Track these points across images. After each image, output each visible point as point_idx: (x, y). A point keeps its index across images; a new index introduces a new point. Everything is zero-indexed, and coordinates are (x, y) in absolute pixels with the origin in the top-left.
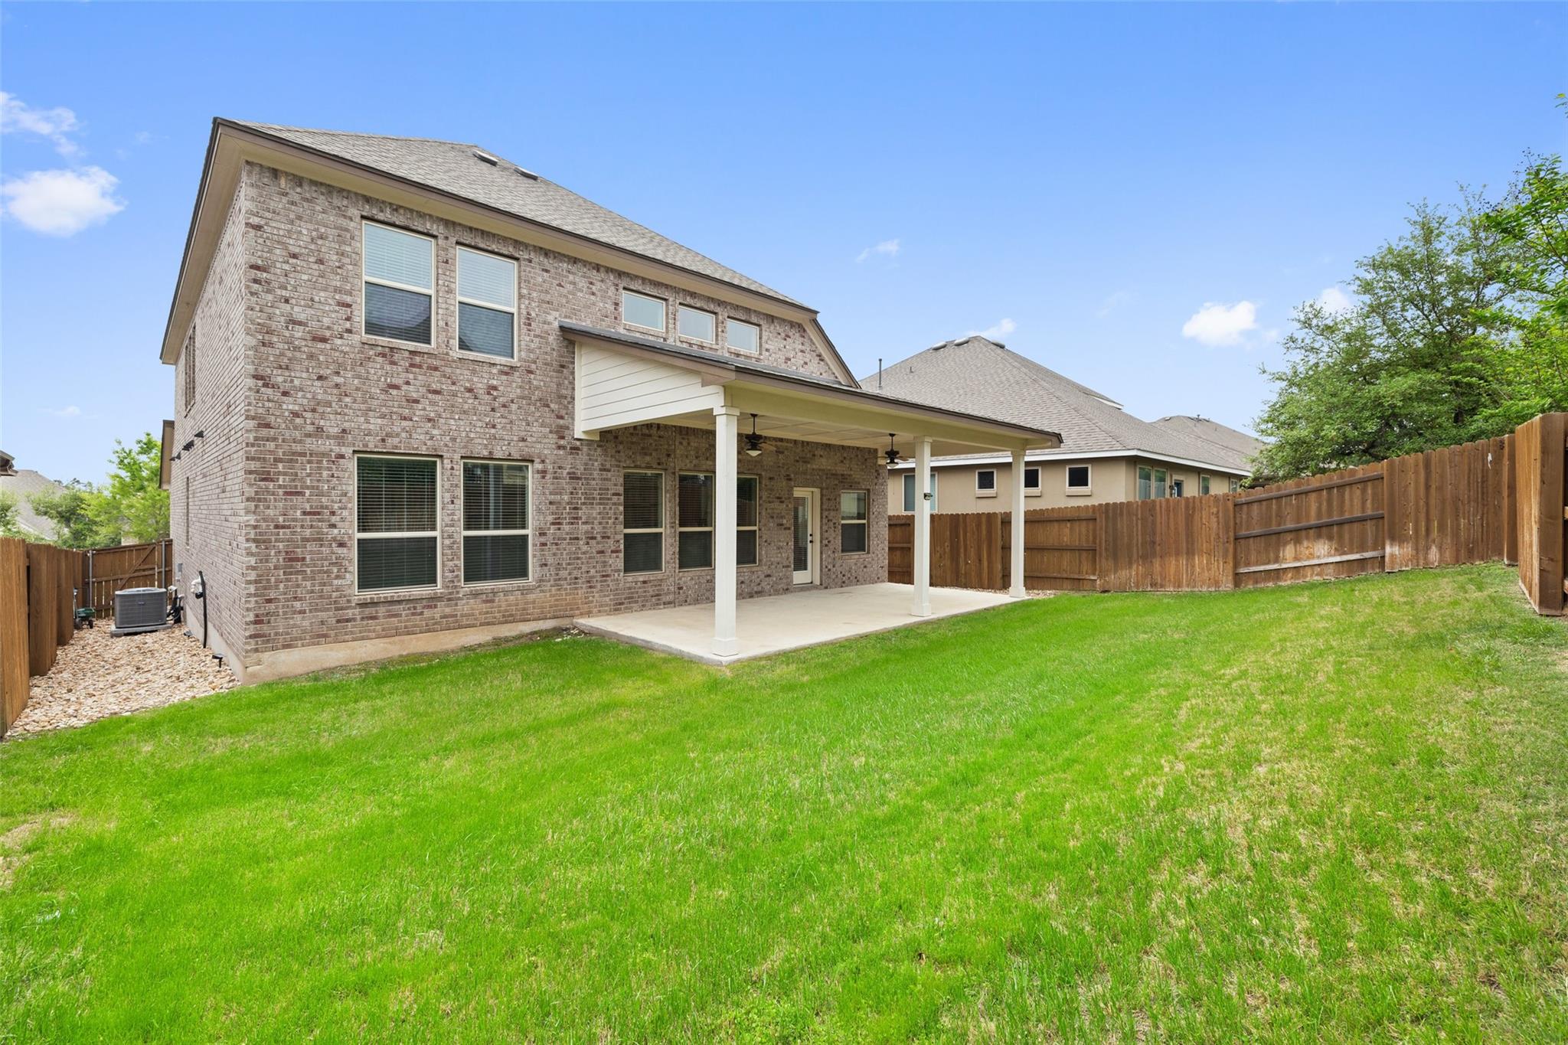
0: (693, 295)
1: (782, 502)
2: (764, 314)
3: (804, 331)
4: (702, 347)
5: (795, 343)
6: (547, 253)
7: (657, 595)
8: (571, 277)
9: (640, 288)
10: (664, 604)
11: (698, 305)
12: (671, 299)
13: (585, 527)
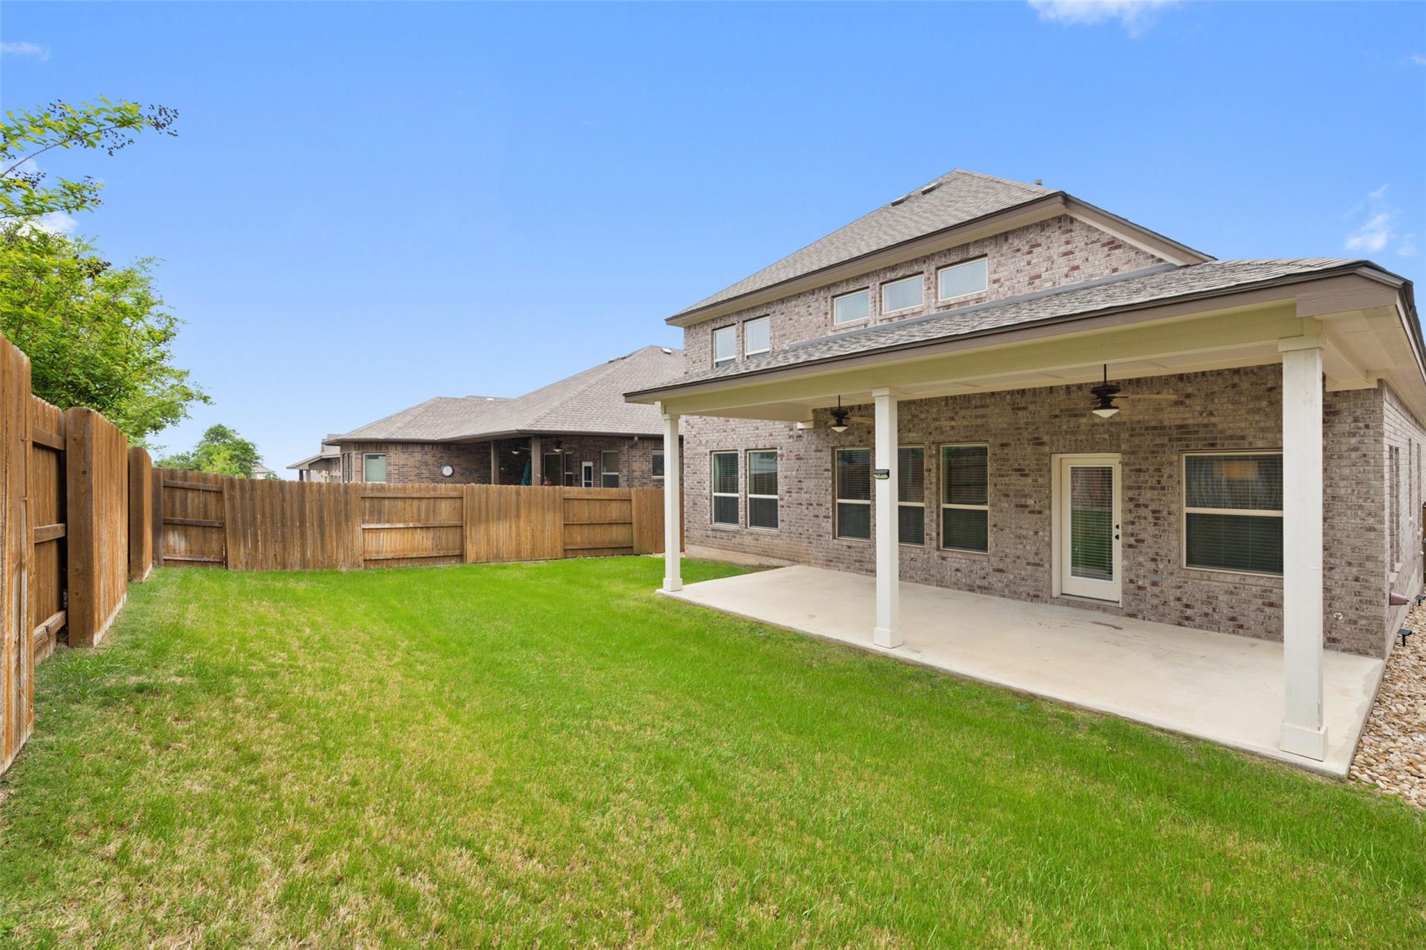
0: (893, 268)
1: (1026, 475)
2: (990, 238)
3: (1072, 220)
4: (903, 316)
5: (1055, 242)
6: (782, 301)
7: (860, 561)
8: (797, 310)
9: (845, 290)
10: (867, 571)
11: (900, 275)
12: (871, 285)
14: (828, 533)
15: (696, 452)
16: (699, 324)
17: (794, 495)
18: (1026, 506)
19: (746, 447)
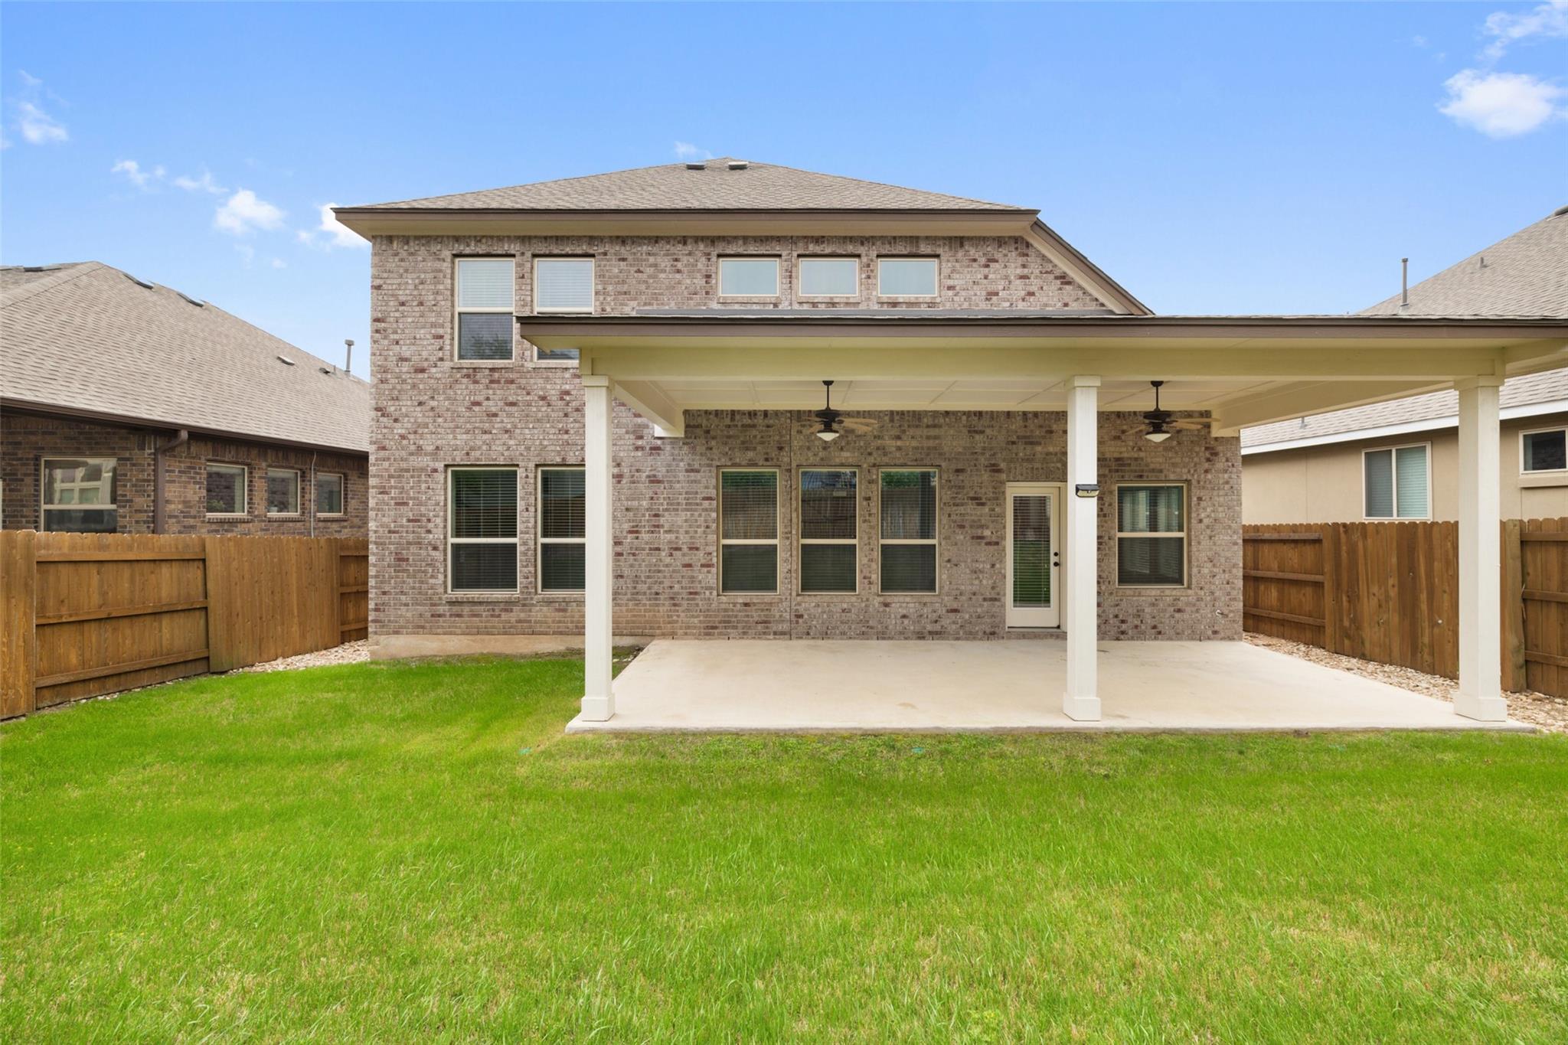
0: (819, 240)
1: (983, 504)
2: (944, 238)
3: (1028, 245)
4: (834, 304)
5: (1011, 264)
6: (623, 240)
7: (765, 622)
8: (652, 259)
9: (741, 250)
10: (775, 633)
11: (828, 251)
12: (784, 254)
13: (668, 536)
14: (711, 588)
15: (404, 465)
16: (417, 238)
17: (645, 536)
18: (982, 538)
19: (537, 460)
